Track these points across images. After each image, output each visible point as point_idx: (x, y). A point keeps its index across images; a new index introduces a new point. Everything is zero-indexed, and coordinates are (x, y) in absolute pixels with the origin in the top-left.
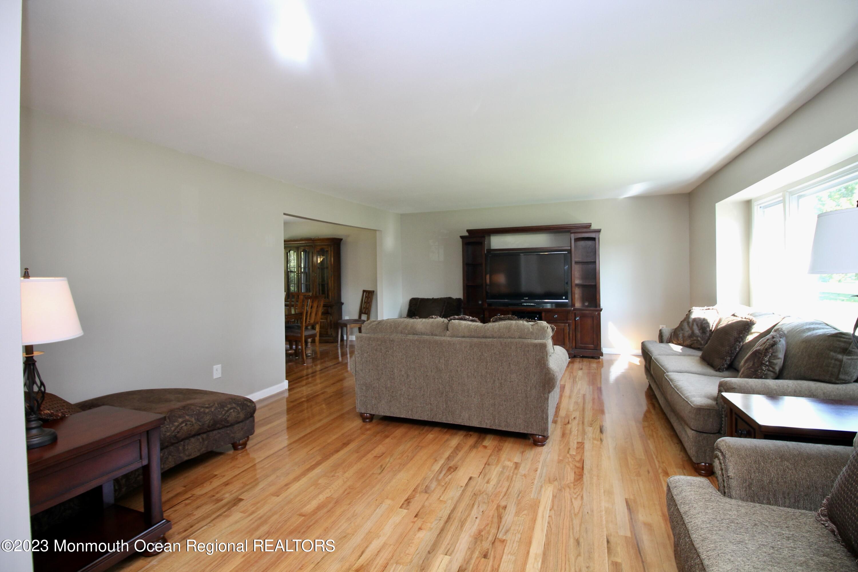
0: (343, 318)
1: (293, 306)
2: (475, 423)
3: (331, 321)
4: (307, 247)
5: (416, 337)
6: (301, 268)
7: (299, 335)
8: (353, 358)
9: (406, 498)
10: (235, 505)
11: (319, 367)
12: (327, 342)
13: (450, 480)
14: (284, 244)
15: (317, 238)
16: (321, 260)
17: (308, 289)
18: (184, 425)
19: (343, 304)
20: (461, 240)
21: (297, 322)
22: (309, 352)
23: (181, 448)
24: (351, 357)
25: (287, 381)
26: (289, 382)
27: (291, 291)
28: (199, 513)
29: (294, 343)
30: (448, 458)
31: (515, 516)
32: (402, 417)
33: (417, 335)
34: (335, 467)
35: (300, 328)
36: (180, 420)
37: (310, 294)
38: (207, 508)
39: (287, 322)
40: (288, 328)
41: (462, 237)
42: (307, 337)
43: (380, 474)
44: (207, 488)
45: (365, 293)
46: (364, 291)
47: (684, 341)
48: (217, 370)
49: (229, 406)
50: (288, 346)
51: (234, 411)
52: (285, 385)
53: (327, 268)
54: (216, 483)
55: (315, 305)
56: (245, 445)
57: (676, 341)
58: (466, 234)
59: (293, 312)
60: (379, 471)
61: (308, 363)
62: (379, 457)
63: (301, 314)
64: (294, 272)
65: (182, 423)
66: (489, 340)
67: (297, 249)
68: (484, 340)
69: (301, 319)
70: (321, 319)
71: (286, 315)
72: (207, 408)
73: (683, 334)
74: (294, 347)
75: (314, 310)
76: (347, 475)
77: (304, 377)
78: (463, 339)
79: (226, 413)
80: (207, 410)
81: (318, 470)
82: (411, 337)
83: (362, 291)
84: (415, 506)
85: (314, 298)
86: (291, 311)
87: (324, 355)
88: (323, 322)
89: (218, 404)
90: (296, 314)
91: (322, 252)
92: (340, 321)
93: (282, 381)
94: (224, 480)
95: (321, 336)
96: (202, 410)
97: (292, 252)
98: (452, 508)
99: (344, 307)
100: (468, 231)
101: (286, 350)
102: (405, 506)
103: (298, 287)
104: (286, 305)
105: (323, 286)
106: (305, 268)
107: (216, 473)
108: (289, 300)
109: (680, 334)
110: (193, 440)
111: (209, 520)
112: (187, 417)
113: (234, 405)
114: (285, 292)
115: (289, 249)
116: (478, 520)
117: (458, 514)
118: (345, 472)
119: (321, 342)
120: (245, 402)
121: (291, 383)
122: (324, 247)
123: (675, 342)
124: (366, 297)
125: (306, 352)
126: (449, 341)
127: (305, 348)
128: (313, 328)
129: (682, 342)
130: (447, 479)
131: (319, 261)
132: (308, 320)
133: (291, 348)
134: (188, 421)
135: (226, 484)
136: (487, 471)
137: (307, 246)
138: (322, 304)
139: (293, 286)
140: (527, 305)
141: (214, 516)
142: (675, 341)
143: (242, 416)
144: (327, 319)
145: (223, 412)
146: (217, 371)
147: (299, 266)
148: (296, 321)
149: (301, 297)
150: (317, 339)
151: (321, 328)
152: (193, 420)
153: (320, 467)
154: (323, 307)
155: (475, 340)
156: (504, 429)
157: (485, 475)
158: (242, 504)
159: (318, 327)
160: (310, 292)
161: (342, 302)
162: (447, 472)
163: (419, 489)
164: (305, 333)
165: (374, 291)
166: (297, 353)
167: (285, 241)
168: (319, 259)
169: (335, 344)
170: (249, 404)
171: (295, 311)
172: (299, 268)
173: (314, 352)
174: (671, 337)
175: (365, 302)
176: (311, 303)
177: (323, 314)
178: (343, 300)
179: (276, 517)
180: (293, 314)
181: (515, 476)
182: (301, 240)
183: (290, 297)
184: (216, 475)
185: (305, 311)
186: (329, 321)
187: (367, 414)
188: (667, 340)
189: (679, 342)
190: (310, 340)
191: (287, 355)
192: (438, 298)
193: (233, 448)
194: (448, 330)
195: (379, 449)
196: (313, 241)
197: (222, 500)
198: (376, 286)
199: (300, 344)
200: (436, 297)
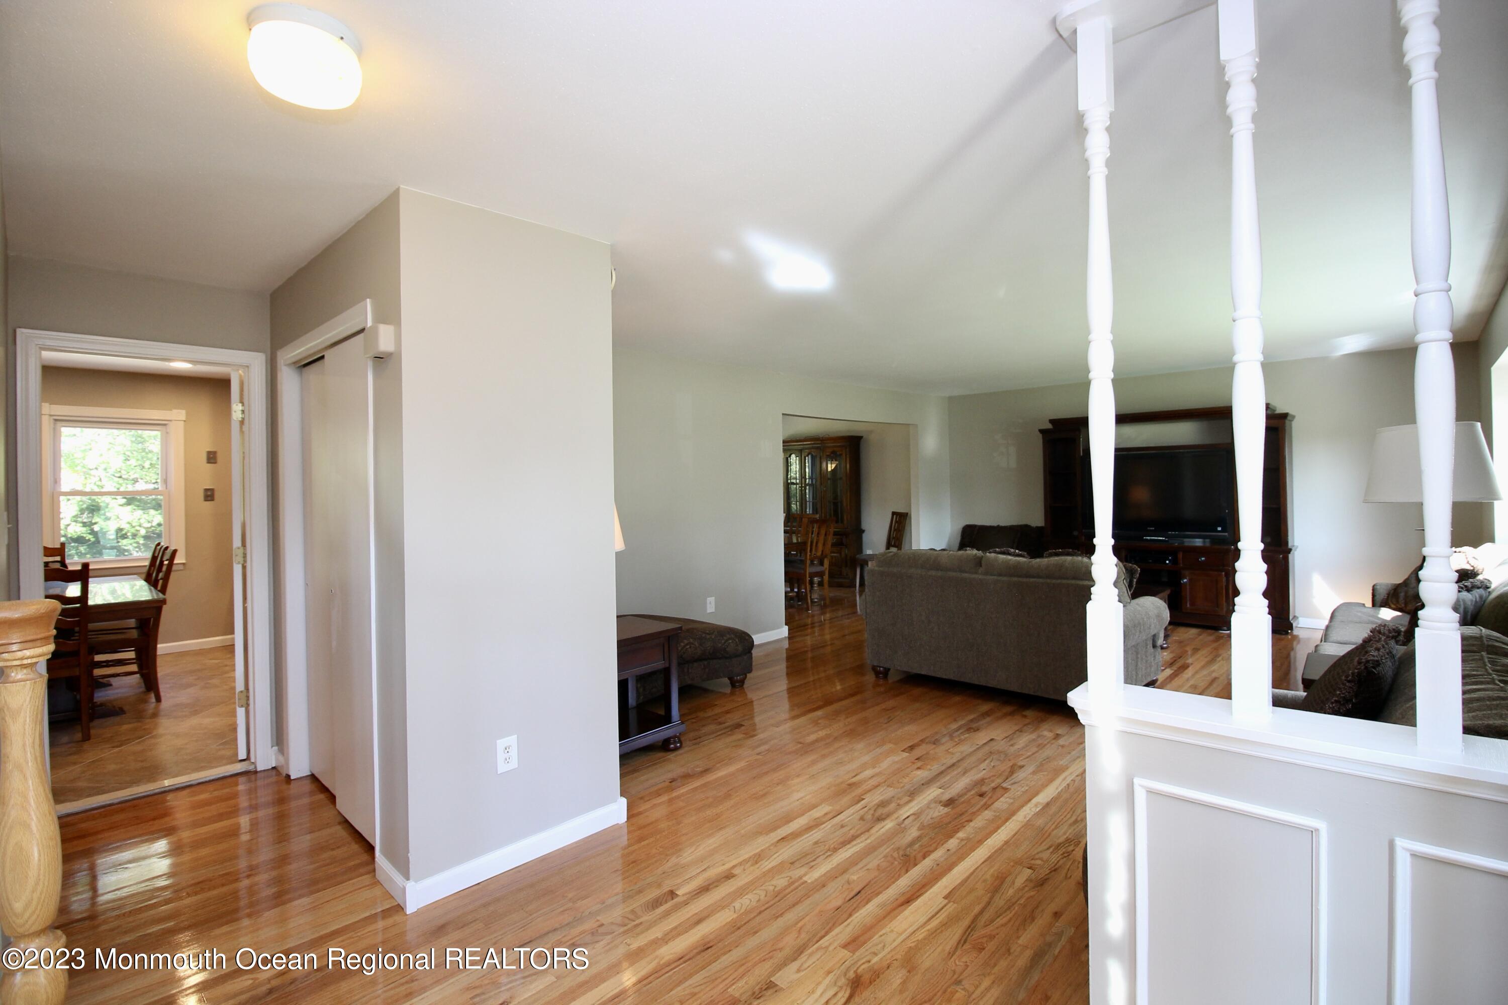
0: (864, 553)
1: (795, 533)
2: (1014, 687)
3: (846, 556)
4: (813, 450)
5: (940, 573)
6: (806, 479)
7: (803, 572)
8: (863, 597)
9: (910, 744)
10: (736, 728)
11: (828, 616)
12: (840, 586)
13: (966, 738)
14: (783, 446)
15: (827, 436)
16: (833, 468)
17: (815, 510)
18: (688, 647)
19: (863, 531)
20: (1041, 436)
21: (801, 556)
22: (815, 596)
23: (686, 670)
24: (860, 595)
25: (787, 627)
26: (789, 630)
27: (793, 510)
28: (705, 730)
29: (796, 585)
30: (972, 721)
31: (1031, 774)
32: (923, 673)
33: (941, 570)
34: (837, 713)
35: (803, 562)
36: (686, 642)
37: (817, 516)
38: (712, 727)
39: (787, 555)
40: (789, 562)
41: (1042, 431)
42: (812, 575)
43: (886, 723)
44: (710, 713)
45: (895, 516)
46: (894, 513)
47: (1406, 604)
48: (710, 603)
49: (728, 636)
50: (789, 589)
51: (732, 642)
52: (784, 631)
53: (841, 479)
54: (717, 710)
55: (823, 532)
56: (742, 682)
57: (1395, 605)
58: (1050, 426)
59: (795, 540)
60: (886, 721)
61: (814, 611)
62: (888, 710)
63: (804, 543)
64: (796, 484)
65: (687, 644)
66: (1032, 580)
67: (800, 453)
68: (1025, 580)
69: (805, 550)
70: (832, 552)
71: (785, 544)
72: (708, 634)
73: (1406, 592)
74: (796, 590)
75: (822, 538)
76: (849, 720)
77: (808, 625)
78: (1000, 578)
79: (725, 643)
80: (708, 637)
81: (819, 713)
82: (933, 573)
83: (891, 513)
84: (918, 752)
85: (822, 522)
86: (792, 539)
87: (836, 603)
88: (835, 557)
89: (718, 632)
90: (798, 543)
91: (833, 457)
92: (858, 556)
93: (781, 627)
94: (725, 709)
95: (831, 576)
96: (704, 635)
97: (793, 456)
98: (959, 759)
99: (865, 537)
100: (1052, 421)
101: (786, 593)
102: (907, 750)
103: (801, 505)
104: (785, 532)
105: (835, 504)
106: (811, 478)
107: (716, 703)
108: (789, 524)
109: (1401, 592)
110: (696, 664)
111: (715, 735)
112: (691, 640)
113: (733, 636)
114: (784, 513)
115: (789, 454)
116: (984, 771)
117: (965, 764)
118: (847, 718)
119: (831, 585)
120: (743, 635)
121: (791, 631)
122: (835, 449)
123: (1393, 606)
124: (896, 522)
125: (811, 597)
126: (980, 579)
127: (810, 591)
128: (822, 564)
129: (1403, 605)
130: (962, 737)
131: (829, 469)
132: (813, 552)
133: (792, 590)
134: (693, 644)
135: (728, 712)
136: (1015, 736)
137: (813, 448)
138: (832, 530)
139: (794, 504)
140: (1151, 540)
141: (719, 733)
142: (1393, 603)
143: (740, 648)
144: (841, 554)
145: (723, 641)
146: (711, 605)
147: (803, 476)
148: (799, 555)
149: (805, 520)
150: (826, 577)
151: (831, 564)
152: (696, 643)
153: (822, 710)
154: (834, 535)
155: (1015, 579)
156: (1052, 697)
157: (1011, 739)
158: (743, 728)
159: (826, 563)
160: (817, 513)
161: (862, 529)
162: (965, 731)
163: (927, 741)
164: (809, 570)
165: (907, 513)
166: (800, 597)
167: (784, 442)
168: (829, 465)
169: (852, 589)
170: (747, 638)
171: (797, 540)
172: (803, 480)
173: (822, 598)
174: (1388, 597)
175: (895, 530)
176: (817, 530)
177: (833, 545)
178: (864, 526)
179: (776, 741)
180: (795, 543)
181: (1049, 745)
182: (805, 440)
183: (791, 520)
184: (716, 705)
185: (810, 540)
186: (843, 555)
187: (880, 667)
188: (1381, 602)
189: (1399, 606)
190: (816, 579)
191: (788, 598)
192: (1007, 526)
193: (730, 685)
194: (981, 566)
195: (891, 703)
196: (821, 440)
197: (724, 723)
198: (909, 506)
199: (803, 587)
200: (1002, 524)
